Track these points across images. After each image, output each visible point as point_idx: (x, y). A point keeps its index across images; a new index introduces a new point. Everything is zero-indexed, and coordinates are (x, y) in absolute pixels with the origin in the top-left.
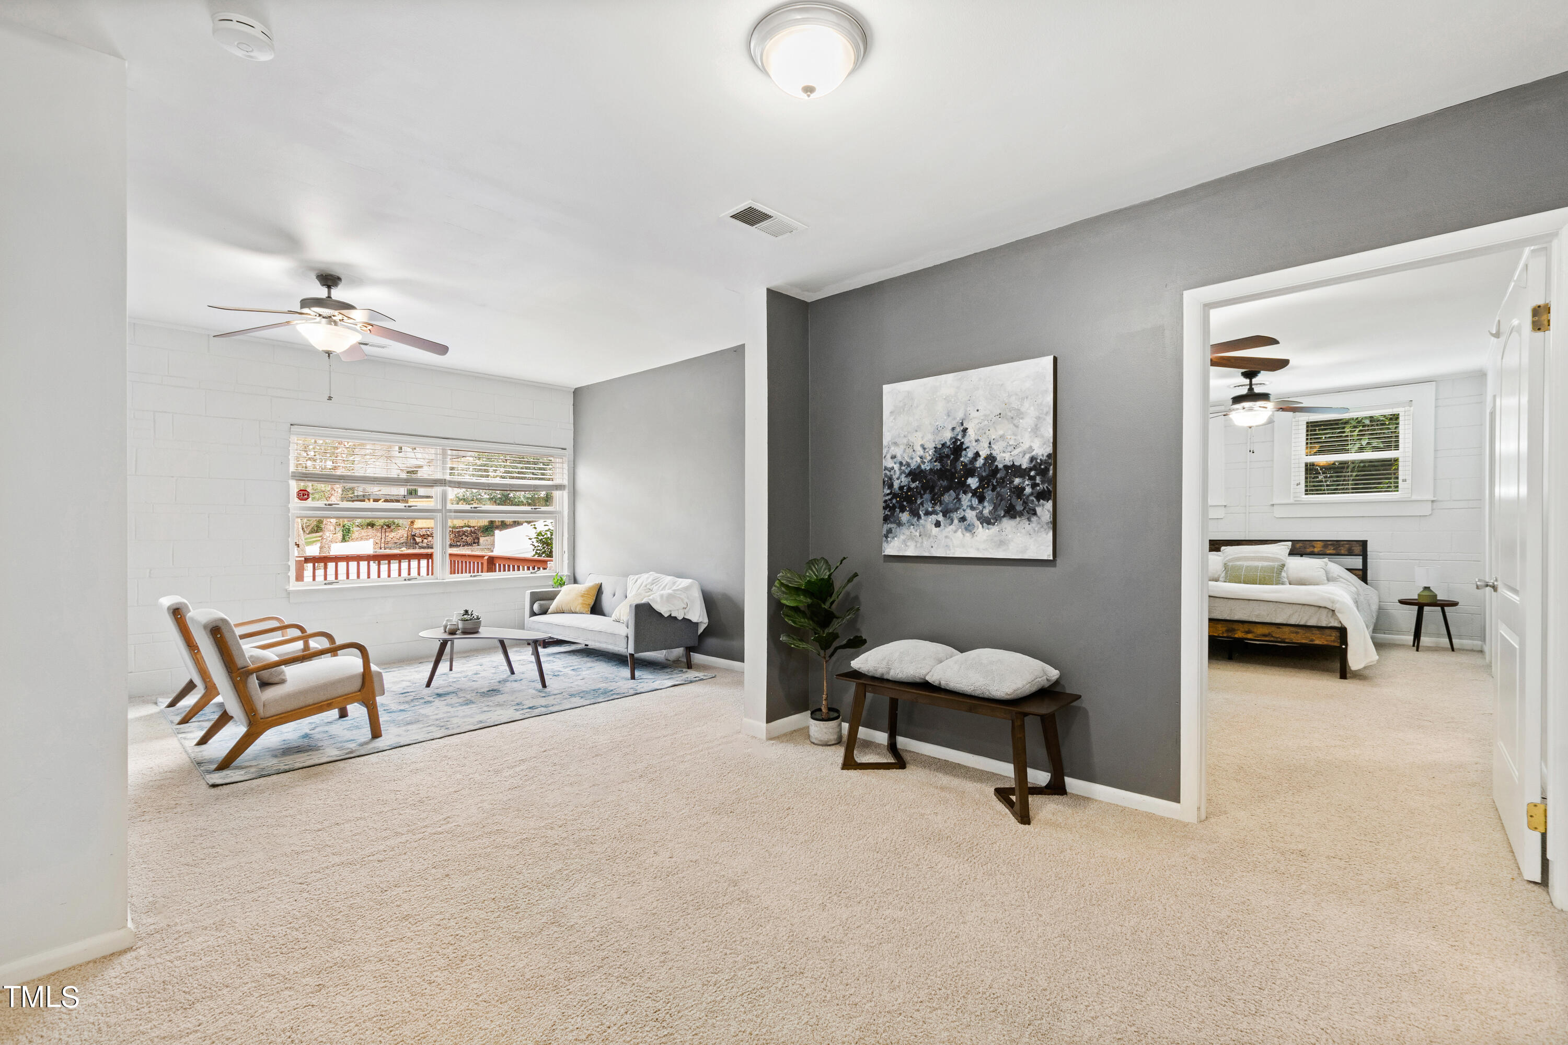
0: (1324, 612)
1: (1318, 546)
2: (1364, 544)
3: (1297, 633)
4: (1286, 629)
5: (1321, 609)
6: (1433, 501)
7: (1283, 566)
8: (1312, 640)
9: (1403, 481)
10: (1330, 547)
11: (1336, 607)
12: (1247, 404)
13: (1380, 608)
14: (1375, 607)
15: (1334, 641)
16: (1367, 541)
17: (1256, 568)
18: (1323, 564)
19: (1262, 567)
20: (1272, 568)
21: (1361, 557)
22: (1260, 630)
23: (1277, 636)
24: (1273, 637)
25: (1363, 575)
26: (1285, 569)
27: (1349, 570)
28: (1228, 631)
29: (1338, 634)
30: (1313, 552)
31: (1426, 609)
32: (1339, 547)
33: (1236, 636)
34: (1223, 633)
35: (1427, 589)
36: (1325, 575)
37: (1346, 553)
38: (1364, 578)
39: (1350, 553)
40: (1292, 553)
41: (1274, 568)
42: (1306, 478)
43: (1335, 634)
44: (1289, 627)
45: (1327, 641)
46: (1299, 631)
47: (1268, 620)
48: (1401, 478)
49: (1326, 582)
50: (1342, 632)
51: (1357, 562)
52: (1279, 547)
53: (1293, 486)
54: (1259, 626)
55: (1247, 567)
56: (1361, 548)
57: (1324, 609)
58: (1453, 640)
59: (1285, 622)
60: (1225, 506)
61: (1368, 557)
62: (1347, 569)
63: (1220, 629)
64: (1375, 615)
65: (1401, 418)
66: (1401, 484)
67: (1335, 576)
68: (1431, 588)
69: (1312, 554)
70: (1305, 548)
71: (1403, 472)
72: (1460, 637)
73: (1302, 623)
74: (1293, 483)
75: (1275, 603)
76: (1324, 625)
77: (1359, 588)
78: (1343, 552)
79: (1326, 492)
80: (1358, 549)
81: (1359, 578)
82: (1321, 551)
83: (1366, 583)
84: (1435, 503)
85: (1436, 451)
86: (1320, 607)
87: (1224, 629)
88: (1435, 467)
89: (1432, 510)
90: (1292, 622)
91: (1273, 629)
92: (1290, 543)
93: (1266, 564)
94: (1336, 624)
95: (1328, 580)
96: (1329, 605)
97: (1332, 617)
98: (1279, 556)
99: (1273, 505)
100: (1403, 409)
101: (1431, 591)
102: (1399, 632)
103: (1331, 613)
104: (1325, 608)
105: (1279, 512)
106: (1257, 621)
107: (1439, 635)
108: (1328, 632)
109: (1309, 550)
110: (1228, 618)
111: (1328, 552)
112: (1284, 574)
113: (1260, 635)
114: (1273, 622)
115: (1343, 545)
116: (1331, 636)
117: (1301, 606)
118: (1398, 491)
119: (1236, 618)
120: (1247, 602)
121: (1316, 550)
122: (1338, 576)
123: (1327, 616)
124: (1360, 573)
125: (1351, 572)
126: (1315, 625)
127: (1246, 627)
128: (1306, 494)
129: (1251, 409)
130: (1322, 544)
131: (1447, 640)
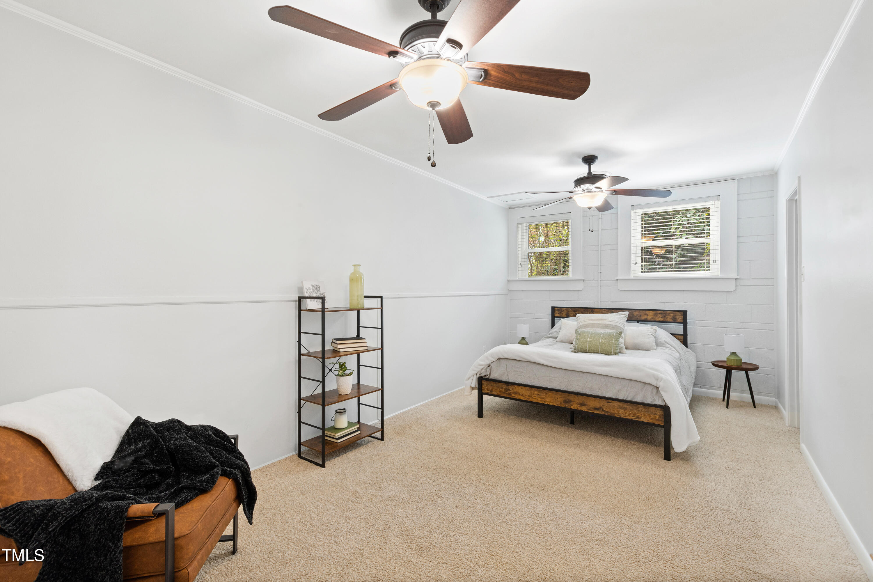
0: (650, 388)
1: (650, 314)
2: (684, 313)
3: (625, 409)
4: (615, 404)
5: (646, 386)
6: (736, 279)
7: (621, 333)
8: (638, 417)
9: (714, 262)
10: (659, 315)
11: (661, 384)
12: (586, 186)
13: (698, 367)
14: (693, 368)
15: (658, 420)
16: (687, 311)
17: (599, 334)
18: (653, 331)
19: (604, 334)
20: (611, 336)
21: (683, 324)
22: (593, 404)
23: (608, 410)
24: (603, 410)
25: (684, 339)
26: (623, 335)
27: (673, 335)
28: (565, 402)
29: (662, 413)
30: (646, 319)
31: (733, 372)
32: (666, 315)
33: (572, 407)
34: (561, 403)
35: (733, 354)
36: (654, 341)
37: (671, 320)
38: (685, 342)
39: (674, 321)
40: (630, 319)
41: (613, 335)
42: (642, 259)
43: (659, 413)
44: (618, 403)
45: (651, 419)
46: (627, 406)
47: (599, 394)
48: (712, 259)
49: (655, 347)
50: (666, 410)
51: (679, 328)
52: (619, 316)
53: (632, 265)
54: (592, 399)
55: (592, 334)
56: (683, 316)
57: (649, 386)
58: (755, 396)
59: (614, 397)
60: (584, 280)
61: (688, 324)
62: (672, 334)
63: (559, 399)
64: (694, 376)
65: (711, 210)
66: (712, 265)
67: (663, 341)
68: (737, 353)
69: (646, 321)
70: (641, 316)
71: (715, 254)
72: (759, 394)
73: (629, 399)
74: (633, 262)
75: (605, 377)
76: (649, 402)
77: (681, 352)
78: (669, 320)
79: (658, 270)
80: (680, 318)
81: (681, 342)
82: (652, 318)
83: (687, 346)
84: (739, 281)
85: (738, 237)
86: (646, 383)
87: (562, 400)
88: (738, 251)
89: (736, 286)
90: (621, 397)
91: (603, 403)
92: (627, 313)
93: (607, 331)
94: (659, 402)
95: (657, 345)
96: (654, 383)
97: (656, 394)
98: (618, 324)
99: (617, 280)
100: (713, 203)
101: (737, 356)
102: (712, 388)
103: (655, 390)
104: (650, 384)
105: (622, 286)
106: (590, 393)
107: (742, 391)
108: (652, 409)
109: (643, 318)
110: (565, 389)
111: (658, 319)
112: (621, 340)
113: (593, 408)
114: (604, 395)
115: (669, 314)
116: (655, 414)
117: (628, 381)
118: (709, 270)
119: (572, 389)
120: (581, 374)
121: (649, 318)
122: (665, 341)
123: (652, 393)
124: (682, 337)
125: (675, 337)
126: (641, 401)
127: (581, 399)
128: (642, 272)
129: (590, 191)
130: (653, 312)
131: (749, 396)
